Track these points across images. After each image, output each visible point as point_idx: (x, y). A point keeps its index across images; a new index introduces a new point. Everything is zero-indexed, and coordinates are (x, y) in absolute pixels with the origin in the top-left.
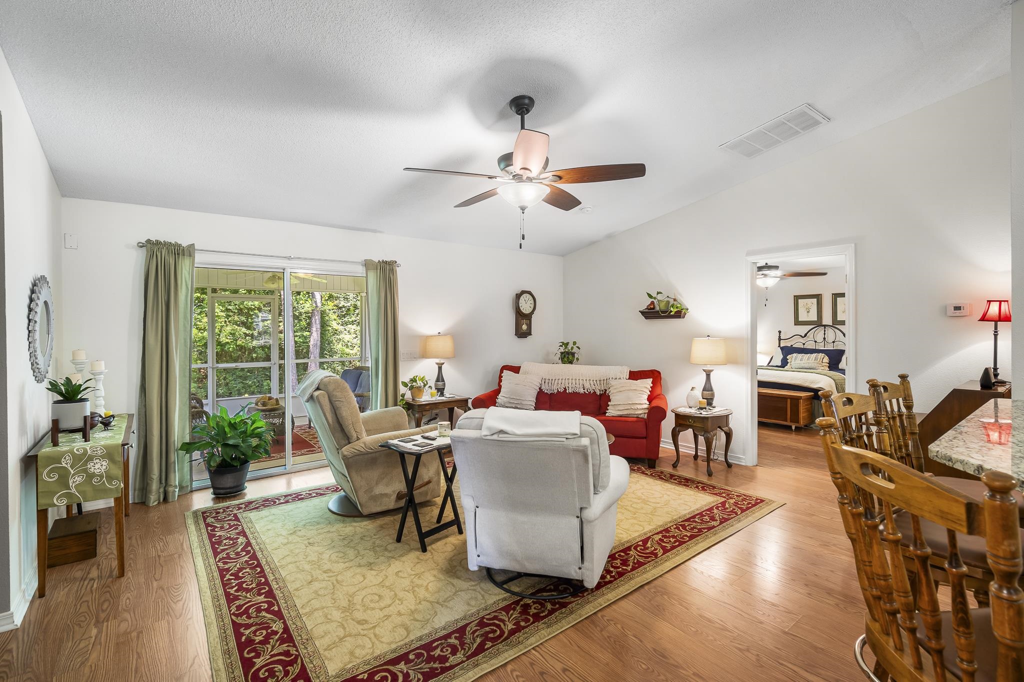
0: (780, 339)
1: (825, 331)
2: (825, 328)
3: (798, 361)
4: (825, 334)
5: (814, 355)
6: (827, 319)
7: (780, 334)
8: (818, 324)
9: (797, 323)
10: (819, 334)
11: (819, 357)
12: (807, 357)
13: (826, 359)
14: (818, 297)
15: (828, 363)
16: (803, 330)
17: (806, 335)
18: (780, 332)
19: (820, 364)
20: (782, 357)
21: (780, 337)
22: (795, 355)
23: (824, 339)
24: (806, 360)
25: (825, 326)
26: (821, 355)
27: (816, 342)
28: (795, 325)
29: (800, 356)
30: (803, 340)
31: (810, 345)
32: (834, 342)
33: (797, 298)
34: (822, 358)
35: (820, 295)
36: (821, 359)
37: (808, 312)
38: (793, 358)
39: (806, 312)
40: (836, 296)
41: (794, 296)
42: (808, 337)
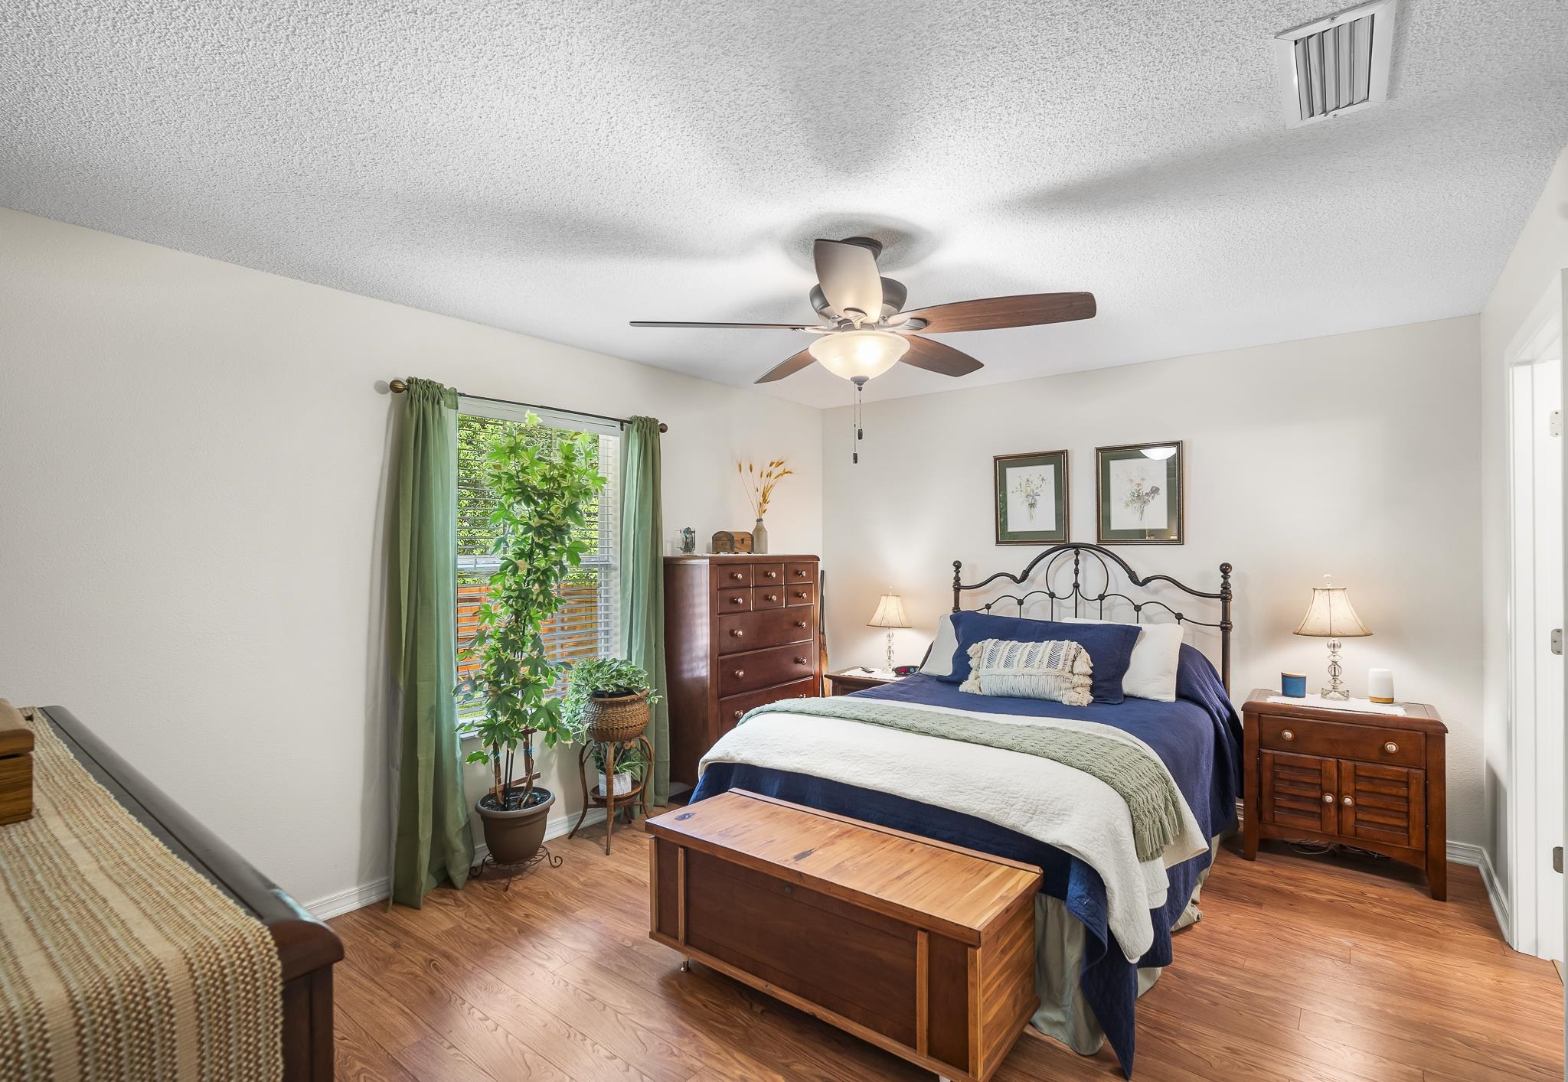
0: (958, 588)
1: (1077, 562)
2: (1077, 554)
3: (998, 668)
4: (1077, 572)
5: (1047, 647)
6: (1083, 529)
7: (957, 572)
8: (1059, 541)
9: (1005, 537)
10: (1061, 572)
11: (1062, 653)
12: (1026, 652)
13: (1084, 663)
14: (1058, 459)
15: (1090, 676)
16: (1018, 558)
17: (1025, 575)
18: (957, 565)
19: (1065, 679)
20: (956, 646)
21: (957, 579)
22: (989, 643)
23: (1076, 586)
24: (1022, 664)
25: (1077, 547)
26: (1069, 647)
27: (1052, 595)
28: (998, 543)
29: (1005, 646)
30: (1018, 591)
31: (1037, 610)
32: (1102, 597)
33: (1003, 463)
34: (1071, 657)
35: (1062, 452)
36: (1069, 663)
37: (1032, 505)
38: (986, 656)
39: (1026, 504)
40: (1107, 455)
41: (996, 459)
42: (1033, 581)
